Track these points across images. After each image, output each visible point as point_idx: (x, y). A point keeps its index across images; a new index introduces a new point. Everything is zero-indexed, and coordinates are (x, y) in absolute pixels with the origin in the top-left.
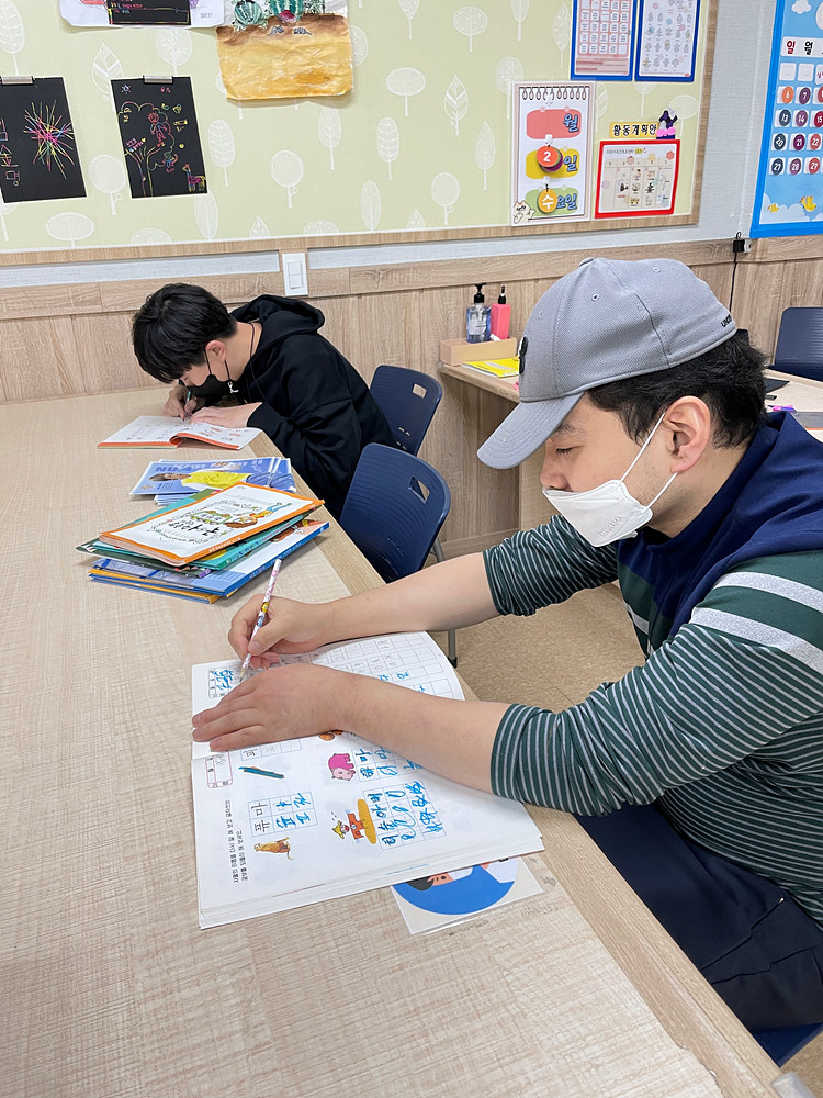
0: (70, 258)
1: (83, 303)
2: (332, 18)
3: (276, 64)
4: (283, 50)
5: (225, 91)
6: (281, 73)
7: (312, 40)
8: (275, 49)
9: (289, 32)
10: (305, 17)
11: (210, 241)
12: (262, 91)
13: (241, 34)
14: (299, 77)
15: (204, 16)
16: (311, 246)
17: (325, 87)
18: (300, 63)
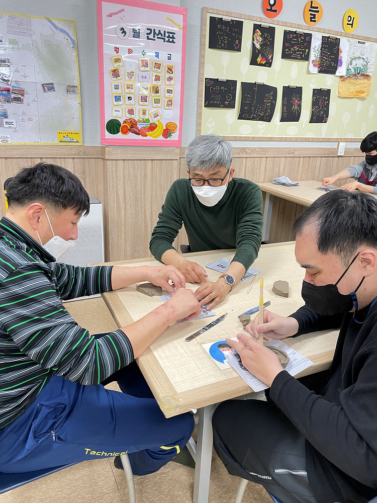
2: (368, 75)
3: (352, 87)
4: (355, 83)
5: (338, 94)
6: (352, 90)
7: (362, 81)
8: (352, 83)
9: (357, 79)
10: (362, 75)
11: (323, 137)
12: (346, 95)
13: (346, 78)
14: (357, 92)
15: (339, 72)
16: (347, 140)
17: (362, 95)
18: (358, 88)
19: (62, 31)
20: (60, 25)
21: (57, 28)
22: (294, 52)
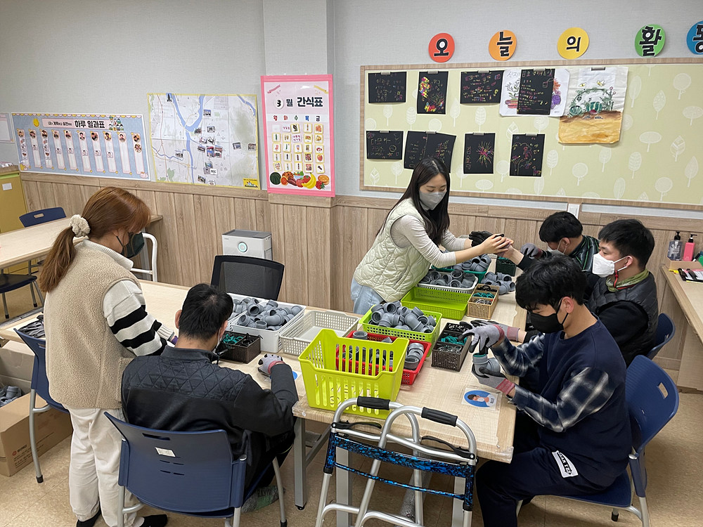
0: (481, 196)
1: (481, 212)
2: (616, 112)
3: (584, 130)
4: (588, 124)
5: (558, 139)
6: (585, 134)
7: (603, 121)
8: (584, 124)
9: (593, 118)
10: (602, 112)
11: (538, 195)
12: (574, 140)
13: (571, 118)
14: (593, 135)
15: (556, 112)
16: (583, 202)
17: (605, 140)
18: (595, 130)
19: (247, 103)
20: (246, 100)
21: (244, 101)
22: (477, 95)
